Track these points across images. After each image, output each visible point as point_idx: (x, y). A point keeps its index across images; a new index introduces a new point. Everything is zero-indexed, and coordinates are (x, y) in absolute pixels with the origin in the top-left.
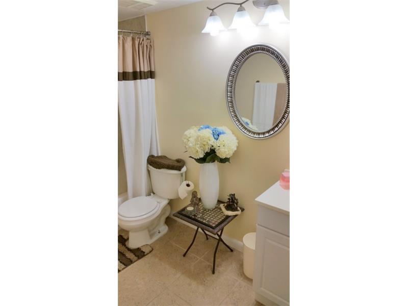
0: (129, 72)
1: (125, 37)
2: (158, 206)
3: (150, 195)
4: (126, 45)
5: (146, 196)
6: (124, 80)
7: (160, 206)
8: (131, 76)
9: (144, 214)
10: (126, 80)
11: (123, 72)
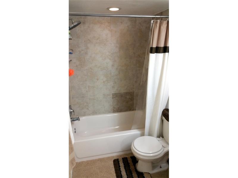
0: (160, 47)
1: (162, 21)
2: (162, 150)
3: (160, 137)
4: (162, 27)
5: (157, 137)
6: (156, 53)
7: (163, 150)
8: (162, 50)
9: (151, 152)
10: (157, 53)
11: (157, 47)
